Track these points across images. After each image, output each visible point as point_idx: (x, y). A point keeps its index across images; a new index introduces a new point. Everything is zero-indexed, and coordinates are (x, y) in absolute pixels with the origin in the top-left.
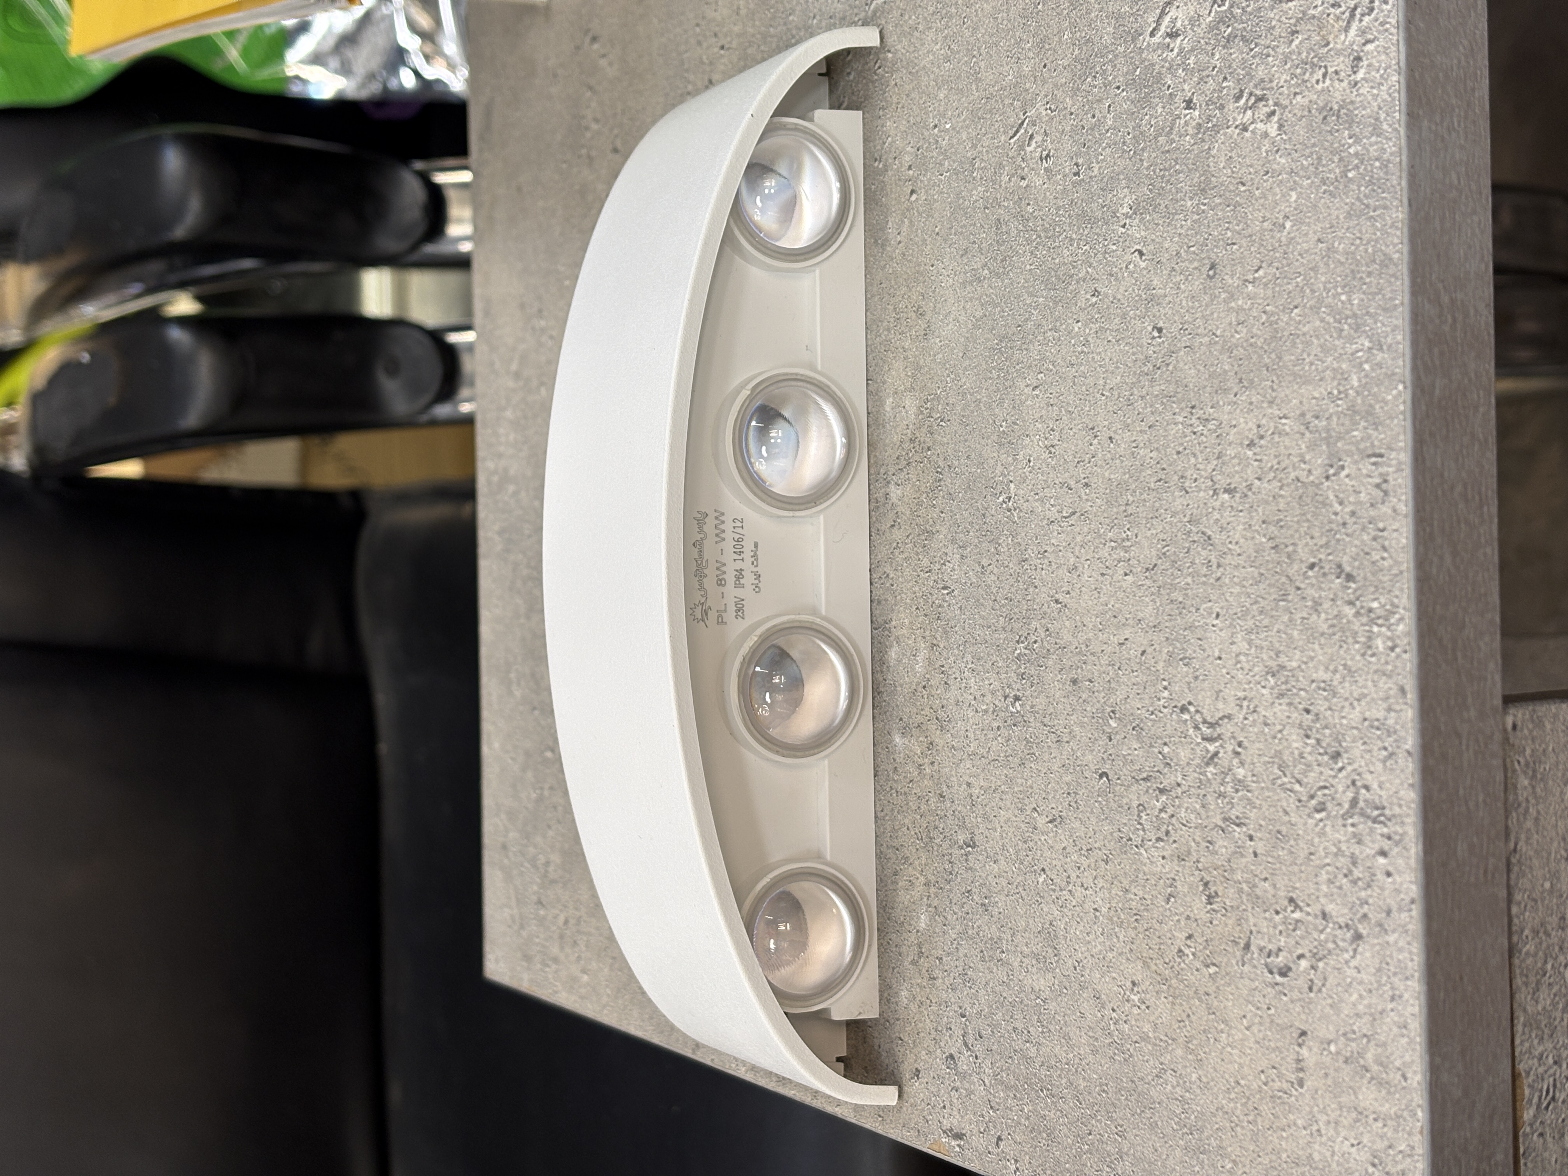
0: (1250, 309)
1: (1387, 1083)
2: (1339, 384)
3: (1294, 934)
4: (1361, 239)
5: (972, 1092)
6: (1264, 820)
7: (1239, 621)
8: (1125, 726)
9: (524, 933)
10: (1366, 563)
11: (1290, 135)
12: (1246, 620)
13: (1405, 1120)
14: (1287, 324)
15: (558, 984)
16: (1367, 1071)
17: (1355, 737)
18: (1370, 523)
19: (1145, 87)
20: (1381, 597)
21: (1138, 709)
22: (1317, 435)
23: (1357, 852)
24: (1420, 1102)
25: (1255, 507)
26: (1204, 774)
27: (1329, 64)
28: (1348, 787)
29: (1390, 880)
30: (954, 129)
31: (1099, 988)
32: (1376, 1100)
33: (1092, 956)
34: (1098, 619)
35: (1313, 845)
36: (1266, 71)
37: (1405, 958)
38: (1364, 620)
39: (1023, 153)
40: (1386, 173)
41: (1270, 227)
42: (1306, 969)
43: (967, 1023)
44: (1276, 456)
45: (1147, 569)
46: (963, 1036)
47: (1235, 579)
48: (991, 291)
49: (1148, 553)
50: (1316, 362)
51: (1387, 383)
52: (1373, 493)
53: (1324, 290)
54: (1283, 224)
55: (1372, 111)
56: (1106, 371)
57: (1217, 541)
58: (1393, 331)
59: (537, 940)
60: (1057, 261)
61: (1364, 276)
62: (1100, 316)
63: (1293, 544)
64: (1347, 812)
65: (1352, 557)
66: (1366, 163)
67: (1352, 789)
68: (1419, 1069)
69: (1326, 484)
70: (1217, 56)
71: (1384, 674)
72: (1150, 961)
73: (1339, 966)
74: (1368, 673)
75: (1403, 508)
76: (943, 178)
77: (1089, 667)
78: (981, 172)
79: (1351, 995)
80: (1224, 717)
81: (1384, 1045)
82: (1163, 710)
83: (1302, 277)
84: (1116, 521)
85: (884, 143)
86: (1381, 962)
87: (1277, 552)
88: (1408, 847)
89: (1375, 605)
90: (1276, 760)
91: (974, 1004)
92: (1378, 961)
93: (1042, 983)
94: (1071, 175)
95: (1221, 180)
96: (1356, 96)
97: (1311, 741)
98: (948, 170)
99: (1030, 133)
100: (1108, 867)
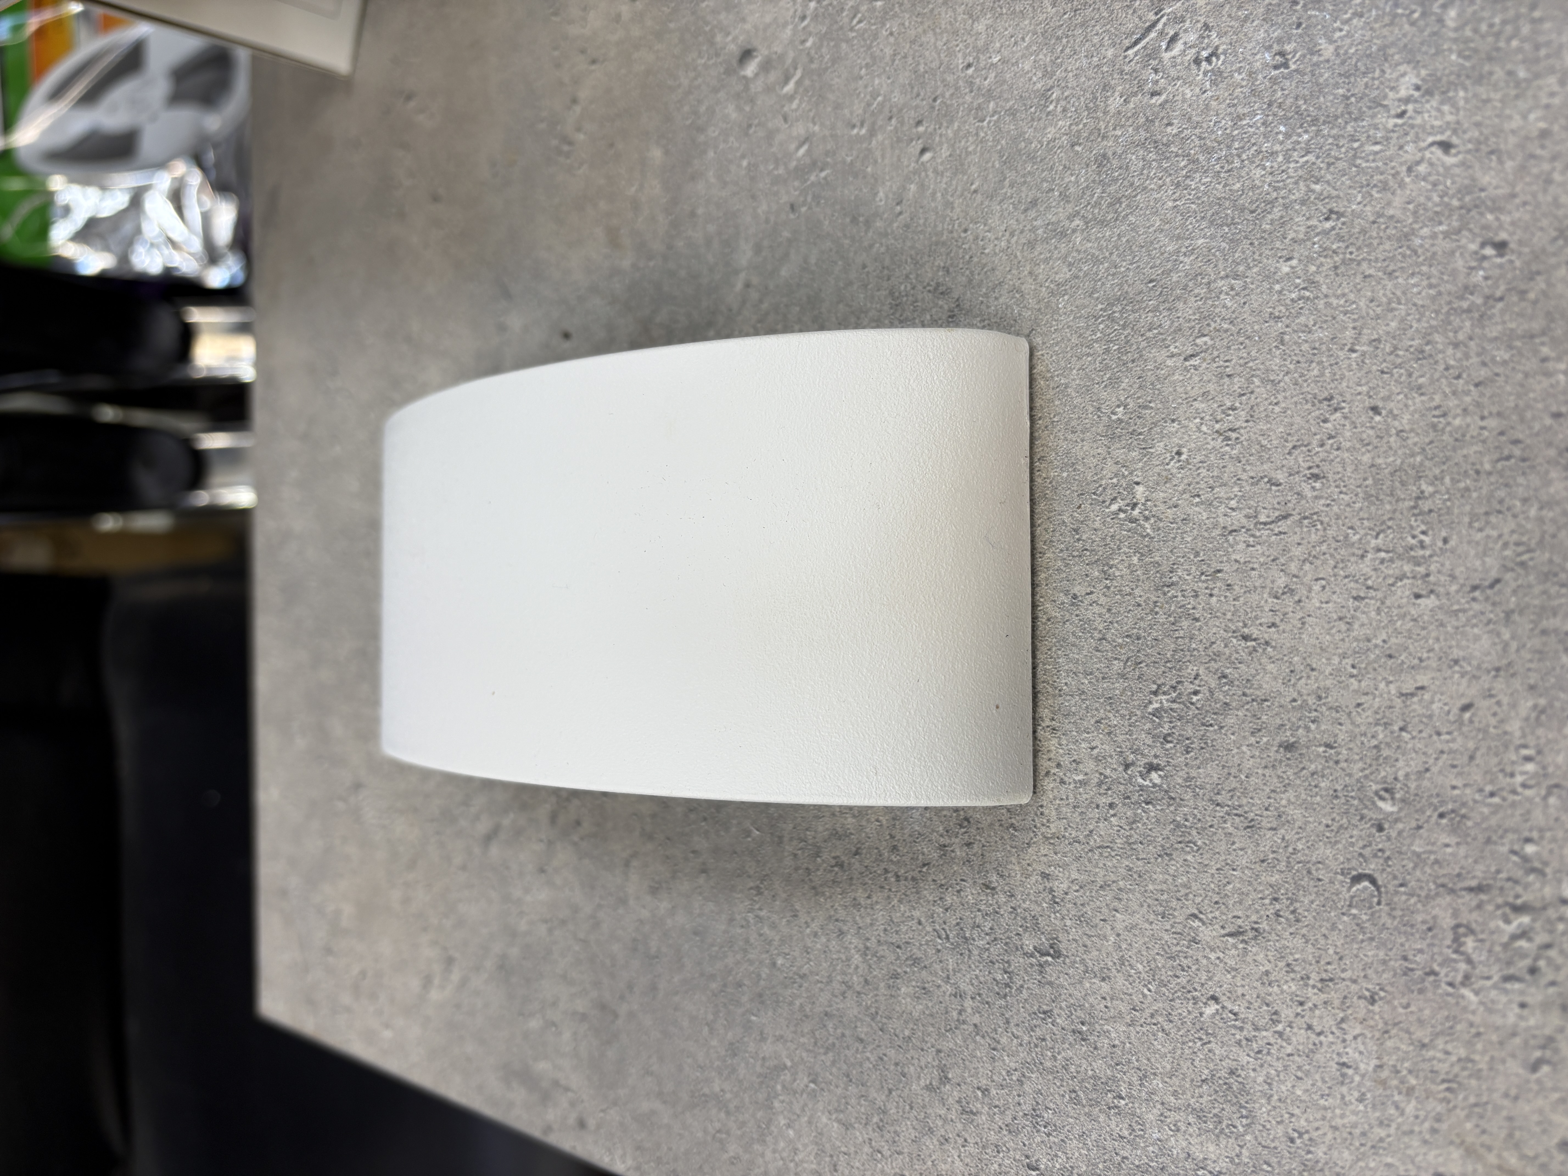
9: (308, 977)
15: (352, 1033)
21: (1454, 788)
30: (1005, 62)
33: (1335, 1127)
34: (1349, 661)
39: (1154, 63)
45: (1475, 588)
48: (1090, 245)
56: (1362, 317)
59: (325, 986)
60: (1237, 186)
72: (1483, 1150)
76: (984, 124)
77: (1323, 727)
78: (1063, 103)
82: (1520, 790)
84: (1390, 523)
85: (869, 105)
93: (1211, 1150)
94: (1267, 71)
98: (995, 112)
99: (1172, 33)
100: (1376, 1008)
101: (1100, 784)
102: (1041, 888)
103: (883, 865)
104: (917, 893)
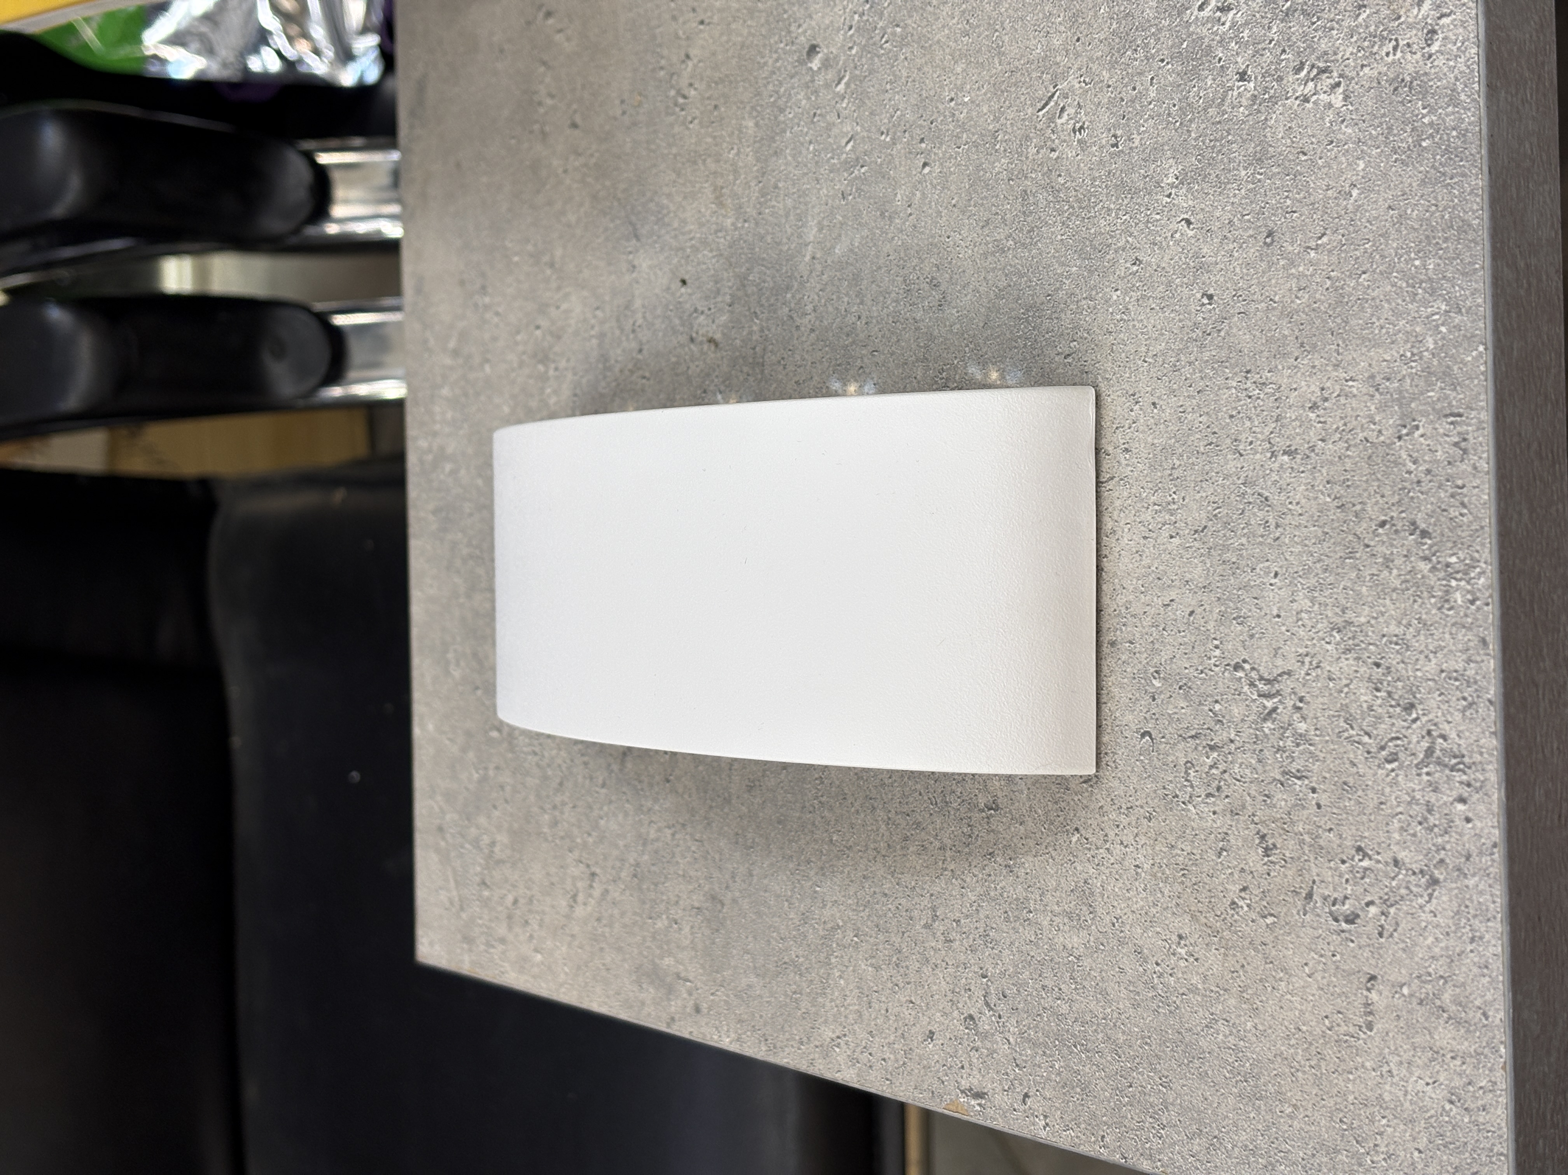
0: (1311, 276)
1: (1466, 1022)
2: (1413, 347)
3: (1362, 882)
4: (1436, 206)
5: (995, 1051)
6: (1329, 772)
7: (1300, 579)
8: (1171, 685)
9: (464, 915)
10: (1443, 519)
11: (1357, 106)
12: (1307, 578)
13: (1486, 1057)
14: (1354, 289)
15: (506, 964)
16: (1443, 1011)
17: (1430, 689)
18: (1448, 481)
19: (1193, 60)
20: (1460, 552)
21: (1186, 668)
22: (1389, 396)
23: (1433, 800)
24: (1503, 1039)
25: (1318, 468)
26: (1261, 729)
27: (1399, 37)
28: (1423, 737)
29: (1470, 825)
30: (973, 102)
31: (1140, 943)
32: (1454, 1039)
33: (1133, 912)
34: (1140, 582)
35: (1383, 794)
36: (1330, 44)
37: (1487, 900)
38: (1442, 574)
39: (1053, 125)
40: (1464, 142)
41: (1335, 195)
42: (1376, 915)
43: (989, 983)
44: (1341, 418)
45: (1196, 531)
46: (985, 997)
47: (1296, 539)
48: (1017, 261)
49: (1199, 517)
50: (1387, 326)
51: (1466, 345)
52: (1451, 452)
53: (1396, 255)
54: (1350, 192)
55: (1448, 82)
56: (1149, 338)
57: (1275, 502)
58: (1473, 294)
59: (480, 922)
60: (1093, 231)
61: (1441, 242)
62: (1141, 284)
63: (1360, 503)
64: (1423, 761)
65: (1427, 514)
66: (1441, 132)
67: (1427, 738)
68: (1502, 1007)
69: (1398, 444)
70: (1275, 29)
71: (1464, 627)
72: (1199, 914)
73: (1414, 910)
74: (1446, 625)
75: (1484, 466)
76: (960, 150)
77: (1129, 629)
78: (1004, 144)
79: (1425, 939)
80: (1284, 673)
81: (1463, 985)
82: (1213, 668)
83: (1370, 244)
84: (1160, 485)
85: (892, 117)
86: (1460, 906)
87: (1342, 512)
88: (1490, 793)
89: (1453, 559)
90: (1342, 714)
91: (997, 964)
92: (1456, 905)
93: (1075, 941)
94: (1108, 147)
95: (1279, 150)
96: (1431, 68)
97: (1383, 694)
98: (967, 143)
99: (1062, 105)
100: (1151, 824)
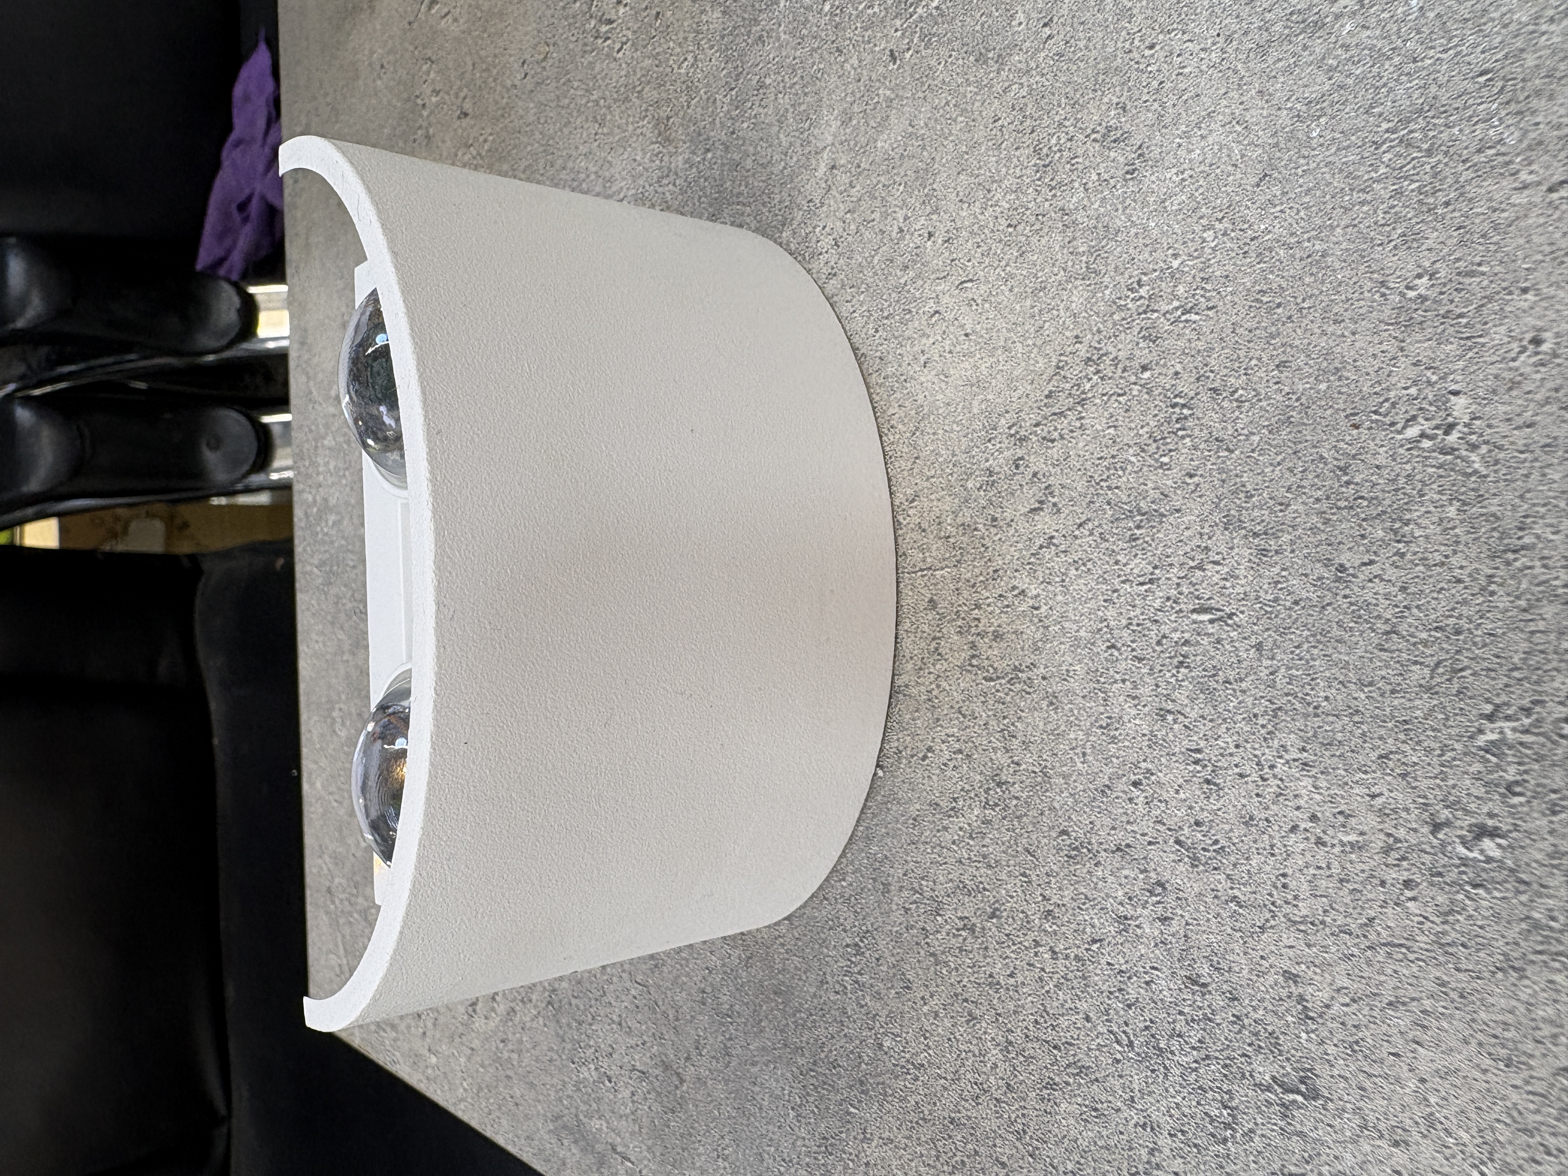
101: (1387, 850)
102: (1284, 993)
103: (1031, 936)
104: (1084, 978)
